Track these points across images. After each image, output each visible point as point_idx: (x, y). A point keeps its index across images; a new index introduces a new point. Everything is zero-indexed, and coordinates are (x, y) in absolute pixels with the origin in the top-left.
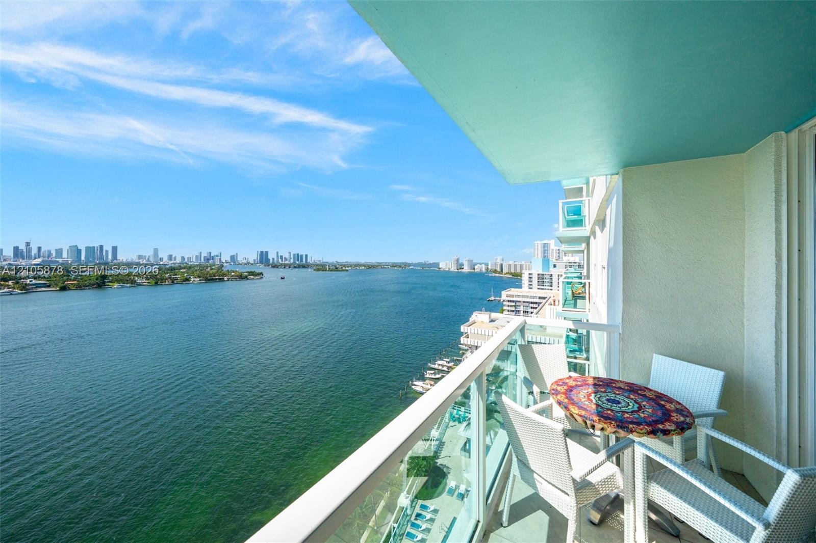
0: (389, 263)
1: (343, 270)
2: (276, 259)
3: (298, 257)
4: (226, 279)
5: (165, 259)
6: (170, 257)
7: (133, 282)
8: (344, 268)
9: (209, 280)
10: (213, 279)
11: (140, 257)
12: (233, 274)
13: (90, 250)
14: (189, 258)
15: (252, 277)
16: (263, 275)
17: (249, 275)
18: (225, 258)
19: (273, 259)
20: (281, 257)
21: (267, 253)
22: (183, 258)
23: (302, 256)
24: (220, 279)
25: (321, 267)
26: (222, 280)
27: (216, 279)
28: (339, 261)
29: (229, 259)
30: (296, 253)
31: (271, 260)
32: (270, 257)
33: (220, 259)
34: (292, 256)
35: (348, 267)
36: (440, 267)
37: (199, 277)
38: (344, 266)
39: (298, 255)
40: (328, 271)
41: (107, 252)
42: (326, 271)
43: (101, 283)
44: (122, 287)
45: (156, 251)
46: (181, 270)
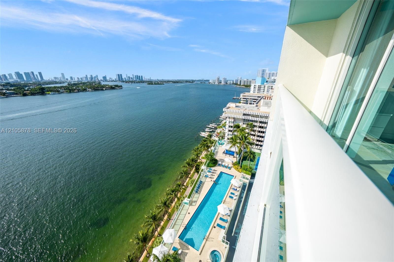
0: (184, 80)
1: (162, 84)
2: (126, 78)
3: (138, 77)
4: (104, 89)
5: (69, 79)
6: (71, 78)
7: (58, 91)
8: (162, 83)
9: (96, 89)
10: (98, 89)
11: (55, 78)
12: (107, 86)
13: (27, 74)
14: (81, 78)
15: (117, 88)
16: (122, 87)
17: (115, 87)
18: (100, 78)
19: (125, 78)
20: (129, 77)
21: (121, 75)
22: (78, 78)
23: (139, 76)
24: (101, 89)
25: (150, 83)
26: (103, 90)
27: (100, 89)
28: (159, 79)
29: (102, 79)
30: (136, 75)
31: (124, 79)
32: (123, 77)
33: (98, 79)
34: (134, 77)
35: (164, 82)
36: (210, 82)
37: (91, 88)
38: (162, 82)
39: (137, 76)
40: (154, 84)
41: (37, 75)
42: (153, 84)
43: (42, 91)
44: (54, 94)
45: (63, 74)
46: (80, 85)
